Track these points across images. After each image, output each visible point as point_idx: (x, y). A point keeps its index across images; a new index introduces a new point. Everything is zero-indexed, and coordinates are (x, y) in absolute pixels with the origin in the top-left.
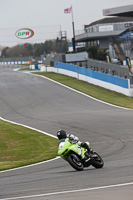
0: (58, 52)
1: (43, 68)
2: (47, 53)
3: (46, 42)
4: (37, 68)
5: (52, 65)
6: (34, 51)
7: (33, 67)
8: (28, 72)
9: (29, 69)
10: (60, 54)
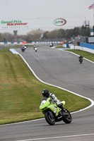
0: (83, 35)
1: (72, 47)
2: (75, 36)
3: (75, 28)
4: (68, 46)
5: (79, 44)
6: (66, 34)
7: (65, 45)
8: (61, 49)
9: (62, 47)
10: (85, 37)
